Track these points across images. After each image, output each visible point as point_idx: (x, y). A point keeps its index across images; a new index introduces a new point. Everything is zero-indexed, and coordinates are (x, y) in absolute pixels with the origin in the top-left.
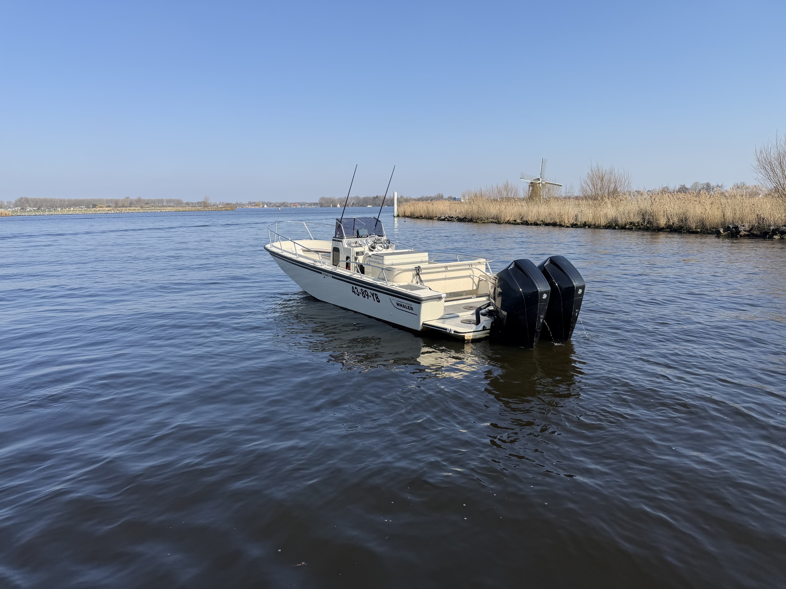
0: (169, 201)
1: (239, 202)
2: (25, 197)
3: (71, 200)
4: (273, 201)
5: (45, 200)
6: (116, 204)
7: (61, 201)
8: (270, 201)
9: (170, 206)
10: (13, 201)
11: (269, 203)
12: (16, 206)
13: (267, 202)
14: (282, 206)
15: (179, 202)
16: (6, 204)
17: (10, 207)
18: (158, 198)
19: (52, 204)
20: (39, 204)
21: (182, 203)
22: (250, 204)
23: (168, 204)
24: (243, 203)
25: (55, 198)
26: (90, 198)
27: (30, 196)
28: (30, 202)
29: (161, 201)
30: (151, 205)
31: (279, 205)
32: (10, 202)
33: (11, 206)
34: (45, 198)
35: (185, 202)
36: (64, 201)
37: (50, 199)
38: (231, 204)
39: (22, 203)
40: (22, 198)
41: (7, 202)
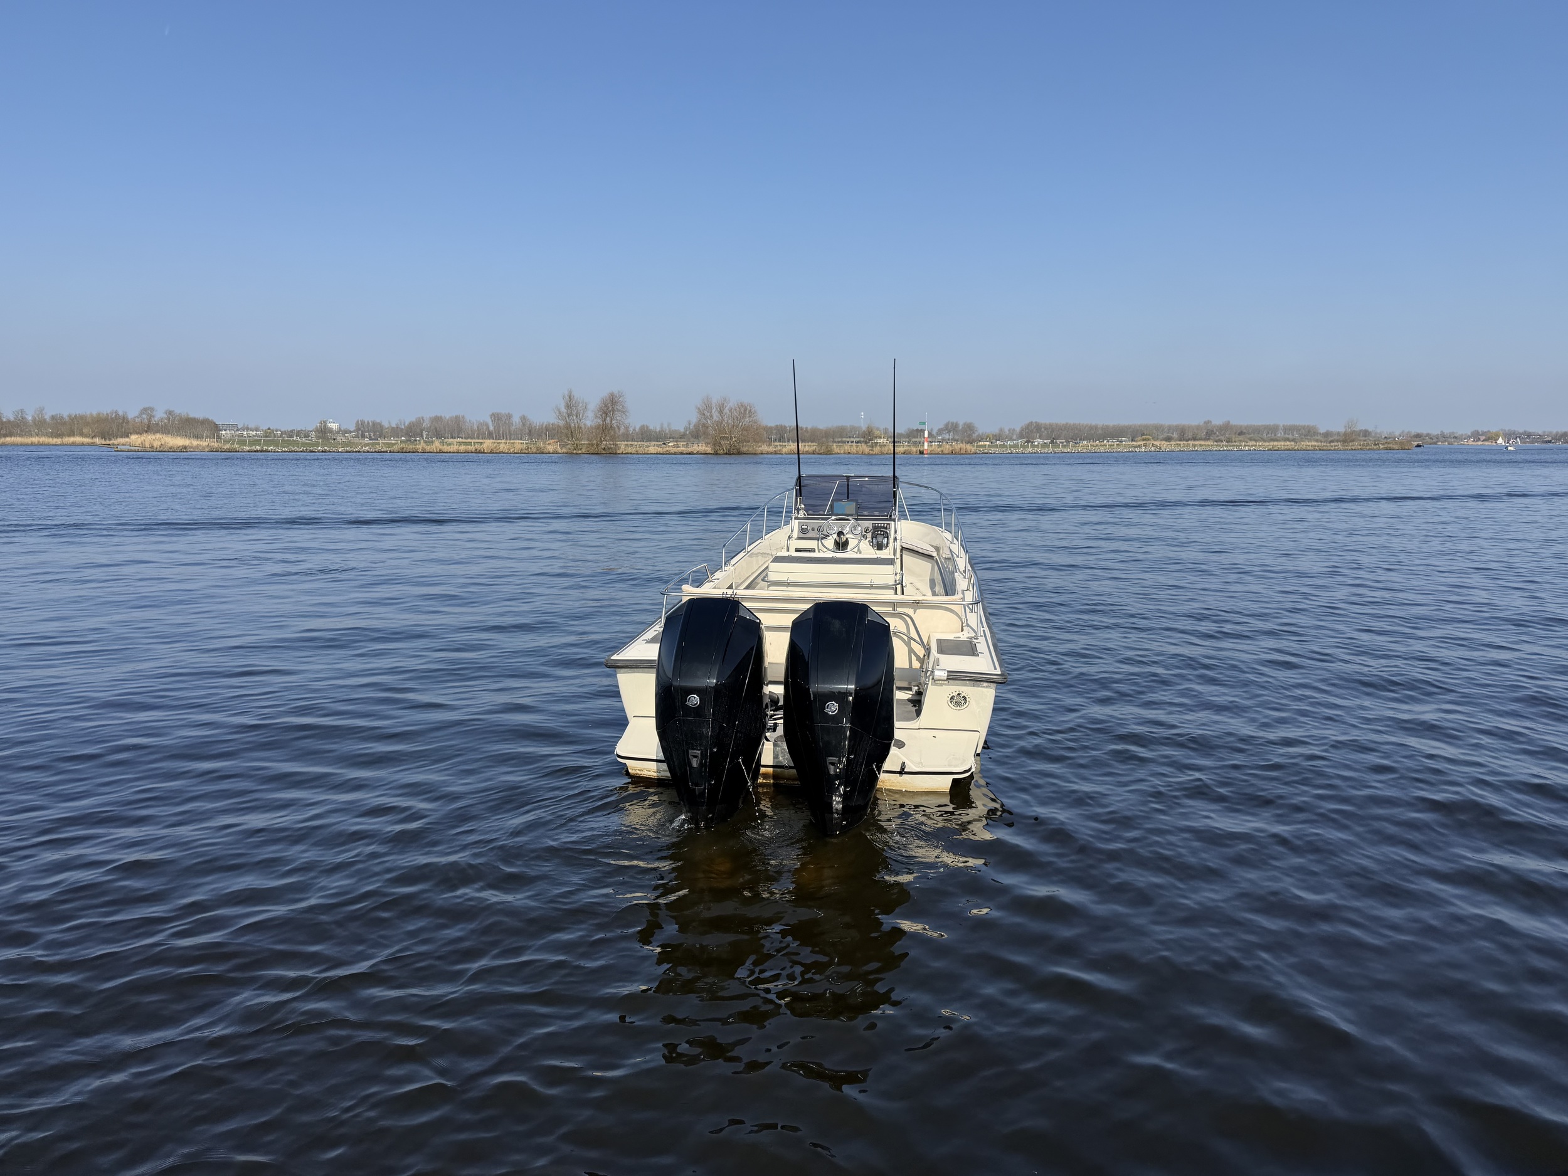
0: (1289, 429)
1: (1447, 431)
2: (1036, 422)
3: (1107, 427)
4: (1537, 429)
5: (1066, 427)
6: (1183, 434)
7: (1091, 428)
8: (1531, 430)
9: (1288, 440)
10: (1018, 429)
11: (1525, 433)
12: (1021, 436)
13: (1521, 431)
14: (1560, 440)
15: (1309, 431)
16: (1007, 432)
17: (1011, 439)
18: (1268, 424)
19: (1076, 434)
20: (1054, 434)
21: (1316, 433)
22: (1476, 436)
23: (1287, 436)
24: (1459, 432)
25: (1082, 423)
26: (1139, 423)
27: (1044, 420)
28: (1043, 429)
29: (1273, 429)
30: (1248, 436)
31: (1550, 439)
32: (1014, 430)
33: (1014, 437)
34: (1067, 424)
35: (1322, 430)
36: (1096, 427)
37: (1074, 425)
38: (1428, 435)
39: (1030, 432)
40: (1032, 423)
41: (1009, 430)
